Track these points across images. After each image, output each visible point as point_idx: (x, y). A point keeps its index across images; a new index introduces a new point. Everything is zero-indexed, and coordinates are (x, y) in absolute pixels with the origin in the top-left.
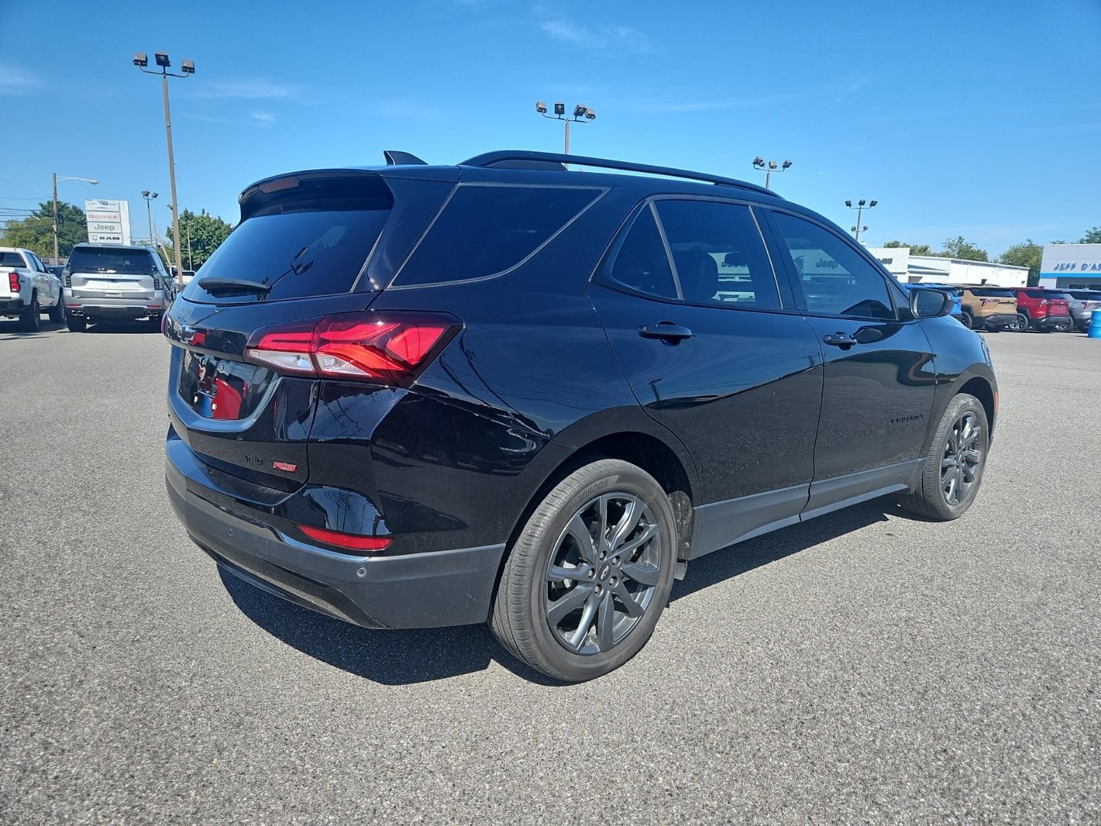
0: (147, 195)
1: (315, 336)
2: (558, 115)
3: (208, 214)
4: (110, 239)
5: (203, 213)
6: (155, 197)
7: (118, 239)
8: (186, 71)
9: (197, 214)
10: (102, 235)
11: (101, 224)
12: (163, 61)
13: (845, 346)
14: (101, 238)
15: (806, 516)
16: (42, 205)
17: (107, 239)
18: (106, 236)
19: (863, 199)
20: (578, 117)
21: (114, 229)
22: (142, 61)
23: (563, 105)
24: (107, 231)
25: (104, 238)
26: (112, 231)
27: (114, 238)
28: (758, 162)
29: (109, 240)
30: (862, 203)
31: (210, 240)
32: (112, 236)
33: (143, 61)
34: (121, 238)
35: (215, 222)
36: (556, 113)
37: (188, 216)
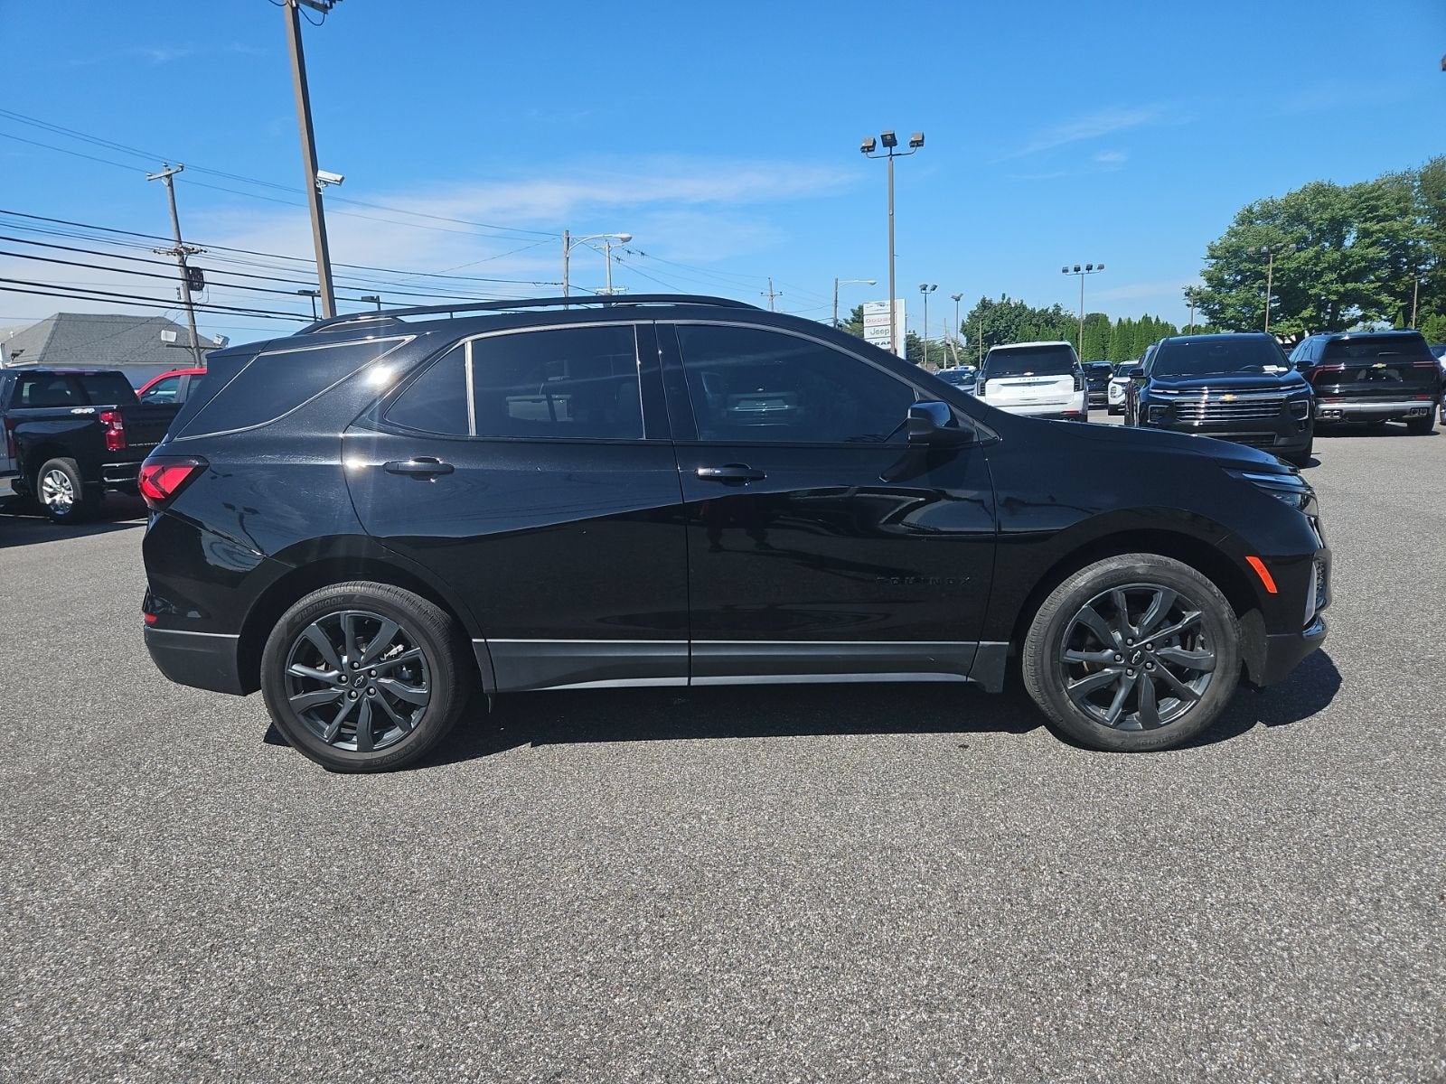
0: (925, 289)
3: (1009, 299)
5: (1004, 298)
6: (934, 289)
8: (913, 146)
9: (997, 300)
12: (890, 141)
13: (735, 482)
16: (853, 311)
22: (868, 147)
31: (1007, 331)
33: (870, 147)
35: (1016, 307)
37: (985, 305)
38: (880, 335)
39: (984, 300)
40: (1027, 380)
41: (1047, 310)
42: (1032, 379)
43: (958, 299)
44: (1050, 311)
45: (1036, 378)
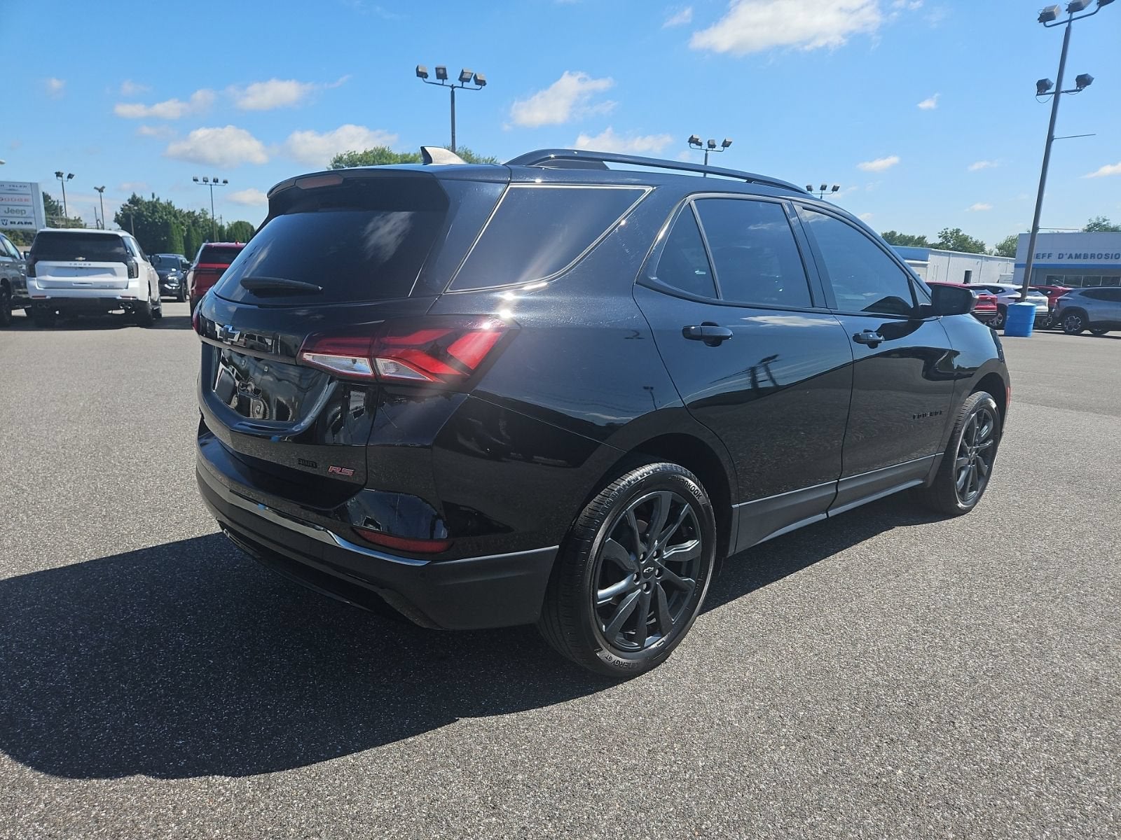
1: (375, 341)
2: (441, 80)
4: (22, 223)
6: (71, 178)
7: (31, 223)
9: (146, 198)
10: (13, 220)
11: (11, 208)
13: (873, 344)
14: (11, 223)
15: (832, 513)
17: (18, 223)
18: (17, 220)
19: (824, 184)
20: (465, 83)
21: (25, 213)
23: (444, 69)
24: (18, 215)
25: (15, 223)
26: (24, 215)
27: (26, 223)
28: (692, 140)
29: (20, 225)
30: (823, 188)
32: (22, 220)
34: (34, 223)
36: (438, 78)
37: (134, 201)
38: (15, 215)
39: (134, 196)
40: (78, 264)
41: (194, 213)
42: (82, 264)
43: (101, 191)
44: (197, 214)
45: (88, 263)
